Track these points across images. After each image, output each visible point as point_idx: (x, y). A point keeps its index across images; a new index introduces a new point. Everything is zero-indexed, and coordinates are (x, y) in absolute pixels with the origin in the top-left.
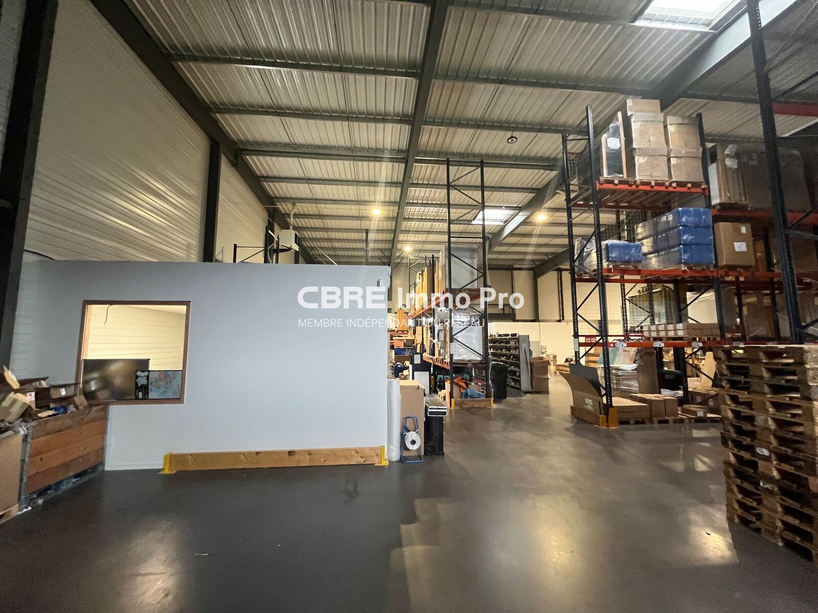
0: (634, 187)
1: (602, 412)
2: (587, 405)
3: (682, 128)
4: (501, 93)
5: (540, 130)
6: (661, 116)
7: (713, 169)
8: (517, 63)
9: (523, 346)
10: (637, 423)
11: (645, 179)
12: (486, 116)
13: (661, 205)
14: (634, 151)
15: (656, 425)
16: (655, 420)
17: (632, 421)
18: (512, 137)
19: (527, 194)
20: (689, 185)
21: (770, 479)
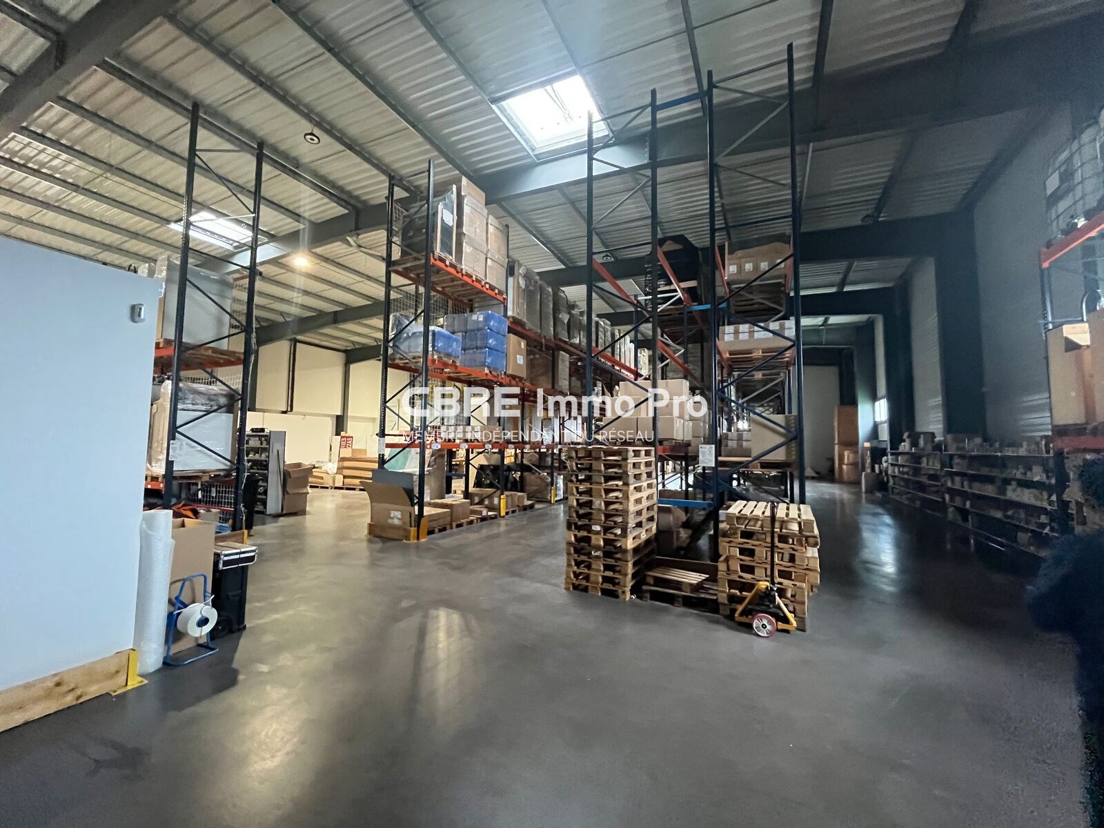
0: (460, 275)
1: (413, 524)
2: (392, 518)
3: (497, 232)
4: (321, 63)
5: (350, 148)
6: (485, 211)
7: (511, 280)
8: (360, 43)
9: (275, 447)
10: (440, 531)
11: (470, 271)
12: (281, 78)
13: (466, 301)
14: (463, 237)
15: (455, 530)
16: (454, 524)
17: (436, 530)
18: (311, 134)
19: (291, 220)
20: (497, 291)
21: (597, 548)
